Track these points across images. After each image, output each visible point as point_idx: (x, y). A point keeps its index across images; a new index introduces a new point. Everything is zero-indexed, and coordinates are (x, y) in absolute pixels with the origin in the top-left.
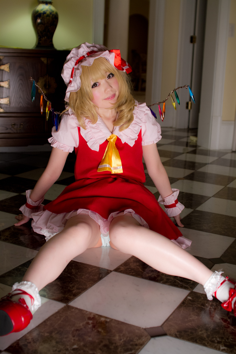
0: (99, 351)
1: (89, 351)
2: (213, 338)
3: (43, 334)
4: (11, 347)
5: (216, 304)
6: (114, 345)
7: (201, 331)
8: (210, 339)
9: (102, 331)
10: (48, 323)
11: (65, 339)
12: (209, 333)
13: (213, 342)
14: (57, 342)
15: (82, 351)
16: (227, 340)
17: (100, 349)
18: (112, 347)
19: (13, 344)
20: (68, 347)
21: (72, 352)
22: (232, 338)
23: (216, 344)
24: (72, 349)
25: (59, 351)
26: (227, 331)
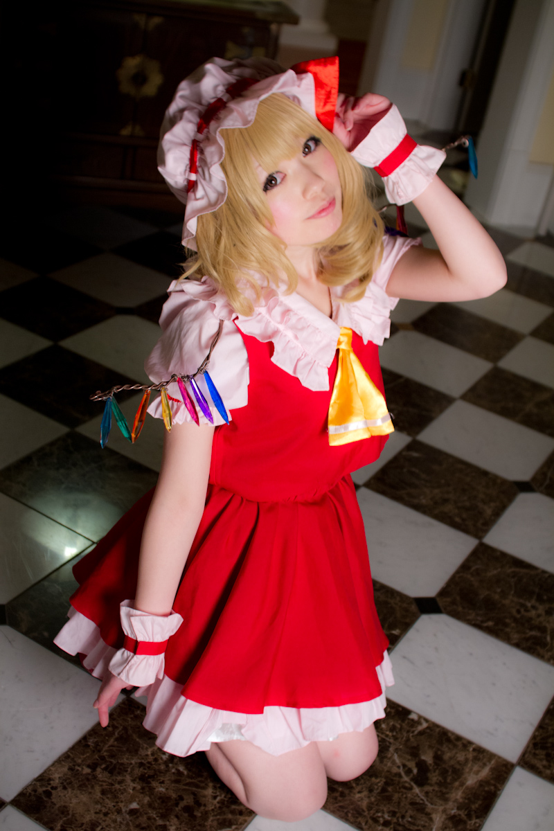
0: (176, 819)
1: (157, 818)
2: (377, 811)
3: (80, 769)
4: (22, 794)
5: (401, 726)
6: (202, 808)
7: (359, 792)
8: (372, 812)
9: (185, 772)
10: (91, 742)
11: (117, 786)
12: (373, 799)
13: (375, 820)
14: (103, 792)
15: (145, 818)
16: (400, 820)
17: (177, 817)
18: (198, 814)
19: (26, 788)
20: (121, 805)
21: (128, 816)
22: (411, 817)
23: (380, 828)
24: (128, 809)
25: (106, 814)
26: (406, 798)
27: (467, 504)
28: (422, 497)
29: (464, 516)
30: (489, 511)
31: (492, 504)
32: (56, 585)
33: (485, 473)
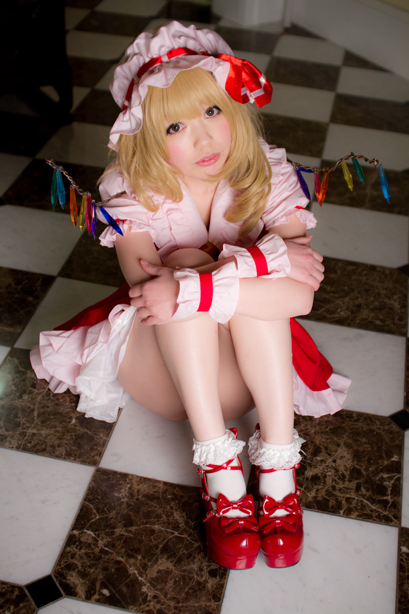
27: (376, 303)
28: (339, 310)
29: (381, 317)
30: (397, 305)
31: (395, 297)
32: (85, 531)
33: (373, 268)
